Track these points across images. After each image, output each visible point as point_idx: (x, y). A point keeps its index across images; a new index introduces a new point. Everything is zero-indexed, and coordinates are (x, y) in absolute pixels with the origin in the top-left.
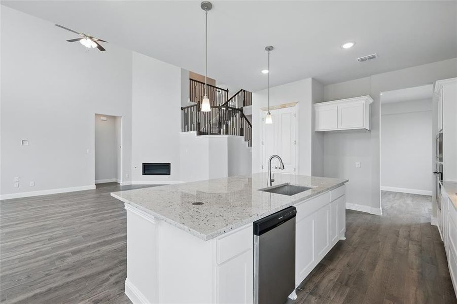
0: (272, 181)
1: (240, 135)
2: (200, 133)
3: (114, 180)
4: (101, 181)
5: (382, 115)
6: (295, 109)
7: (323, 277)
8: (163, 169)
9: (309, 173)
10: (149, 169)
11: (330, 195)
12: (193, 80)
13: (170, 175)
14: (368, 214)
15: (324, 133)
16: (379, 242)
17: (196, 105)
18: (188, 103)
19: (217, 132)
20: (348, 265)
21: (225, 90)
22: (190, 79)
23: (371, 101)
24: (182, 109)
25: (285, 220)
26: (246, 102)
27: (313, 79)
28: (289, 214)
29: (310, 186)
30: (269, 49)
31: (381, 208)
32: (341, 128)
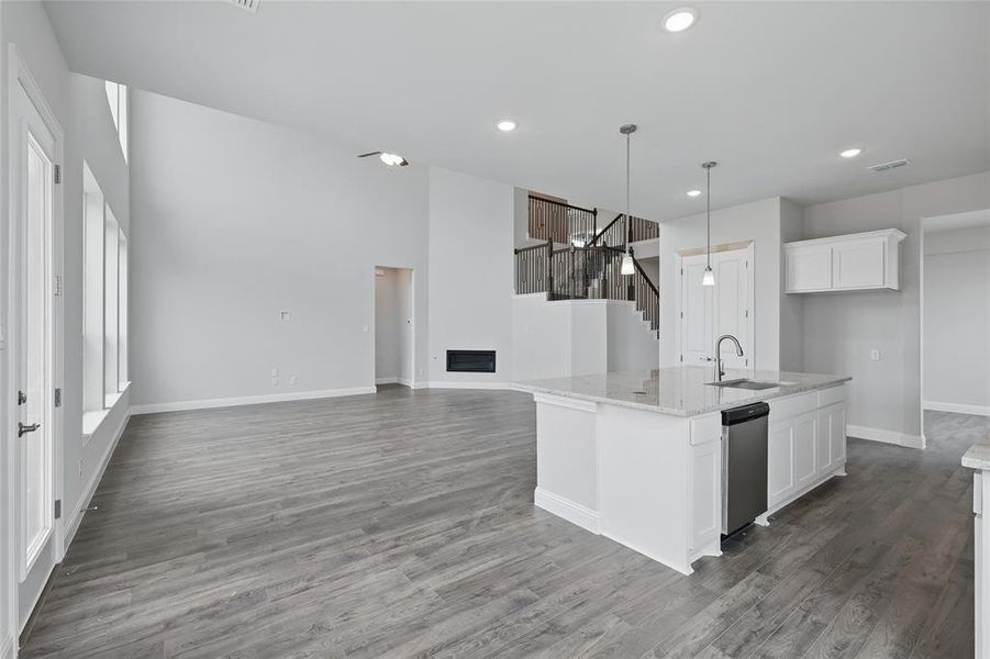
0: (721, 374)
1: (629, 299)
2: (553, 297)
3: (394, 380)
4: (385, 381)
5: (925, 255)
6: (746, 254)
7: (808, 511)
8: (482, 361)
9: (776, 367)
10: (459, 361)
11: (819, 397)
12: (533, 198)
13: (494, 371)
14: (895, 445)
15: (804, 297)
16: (910, 482)
17: (545, 245)
18: (527, 240)
19: (580, 294)
20: (848, 502)
21: (590, 212)
22: (530, 197)
23: (902, 236)
24: (516, 252)
25: (756, 417)
26: (635, 235)
27: (783, 199)
28: (760, 411)
29: (777, 382)
30: (709, 166)
31: (923, 437)
32: (839, 286)
